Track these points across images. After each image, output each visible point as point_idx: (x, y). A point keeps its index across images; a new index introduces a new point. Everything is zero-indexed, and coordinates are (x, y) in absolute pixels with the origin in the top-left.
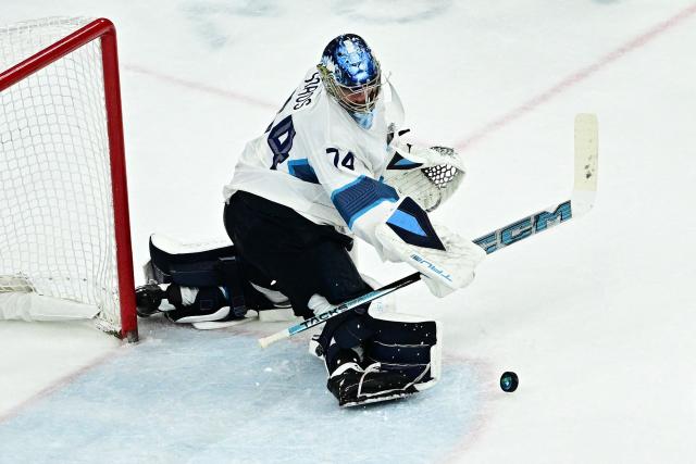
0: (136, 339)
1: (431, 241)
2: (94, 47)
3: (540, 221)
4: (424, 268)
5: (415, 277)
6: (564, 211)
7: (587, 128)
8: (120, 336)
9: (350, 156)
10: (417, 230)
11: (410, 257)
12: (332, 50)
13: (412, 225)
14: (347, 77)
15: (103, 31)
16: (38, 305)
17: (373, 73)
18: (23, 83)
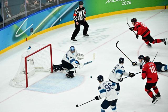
0: (53, 73)
1: (79, 64)
2: (49, 47)
3: (89, 62)
4: (78, 66)
5: (77, 67)
6: (92, 62)
7: (94, 55)
8: (51, 73)
9: (72, 57)
10: (78, 63)
11: (77, 65)
12: (71, 48)
13: (77, 62)
14: (72, 50)
15: (50, 45)
16: (44, 70)
17: (74, 50)
18: (43, 50)
